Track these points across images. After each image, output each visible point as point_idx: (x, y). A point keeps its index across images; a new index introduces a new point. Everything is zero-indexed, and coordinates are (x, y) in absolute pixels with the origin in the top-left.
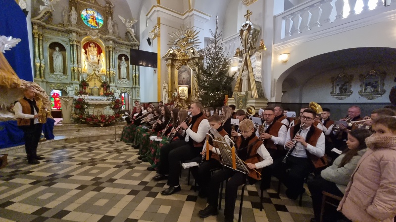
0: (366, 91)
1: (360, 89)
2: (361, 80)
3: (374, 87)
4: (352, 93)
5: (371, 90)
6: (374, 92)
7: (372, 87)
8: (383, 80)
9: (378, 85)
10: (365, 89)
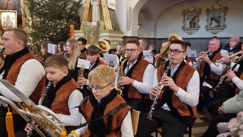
0: (211, 26)
1: (206, 24)
2: (208, 15)
3: (218, 22)
4: (199, 27)
5: (215, 25)
6: (217, 26)
7: (216, 21)
8: (225, 15)
9: (221, 20)
10: (211, 24)
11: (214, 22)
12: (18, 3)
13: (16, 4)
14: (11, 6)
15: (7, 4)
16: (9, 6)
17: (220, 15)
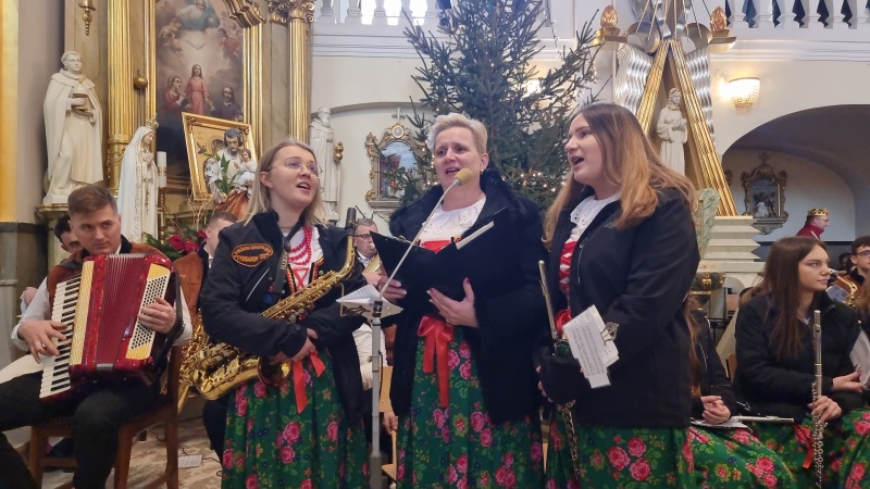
2: (746, 188)
7: (767, 204)
8: (783, 190)
9: (777, 202)
11: (762, 204)
12: (232, 93)
13: (223, 92)
14: (204, 97)
15: (190, 89)
16: (197, 95)
17: (772, 189)
